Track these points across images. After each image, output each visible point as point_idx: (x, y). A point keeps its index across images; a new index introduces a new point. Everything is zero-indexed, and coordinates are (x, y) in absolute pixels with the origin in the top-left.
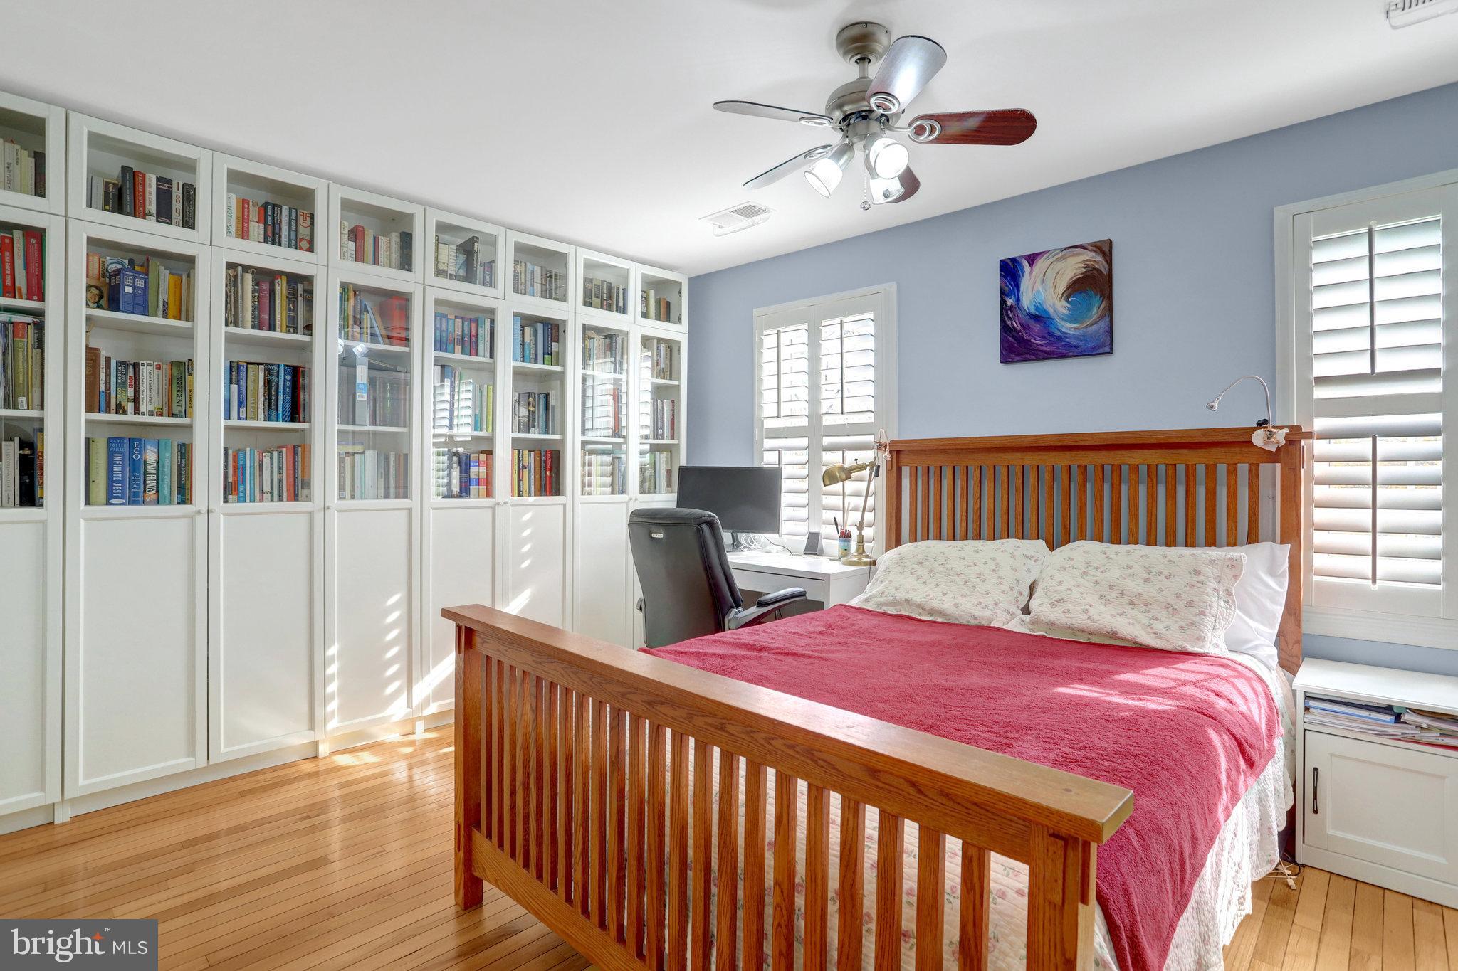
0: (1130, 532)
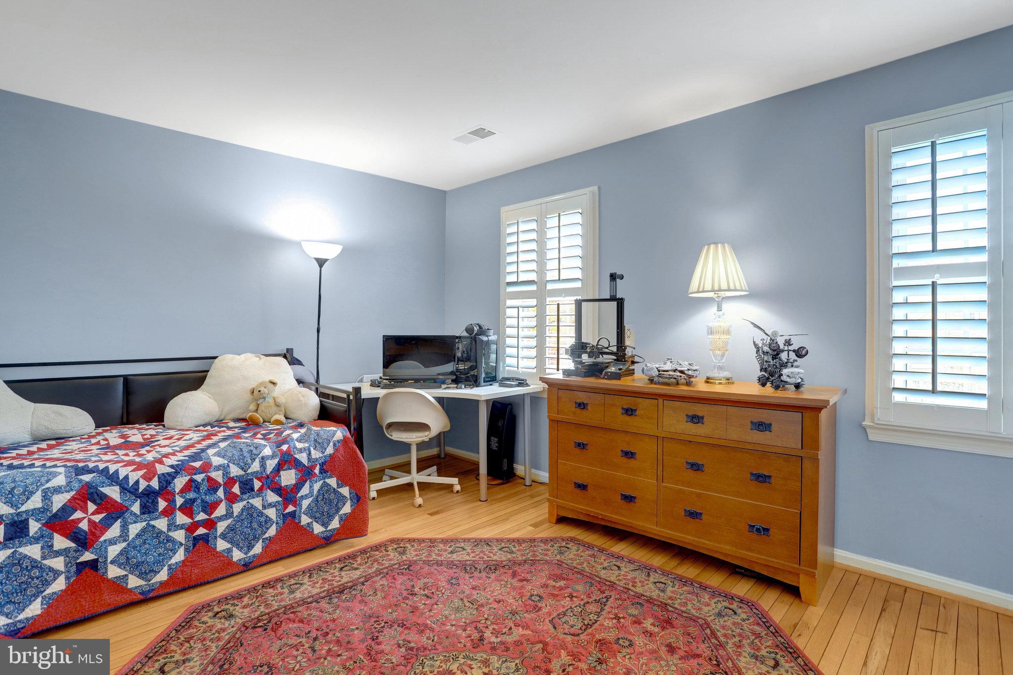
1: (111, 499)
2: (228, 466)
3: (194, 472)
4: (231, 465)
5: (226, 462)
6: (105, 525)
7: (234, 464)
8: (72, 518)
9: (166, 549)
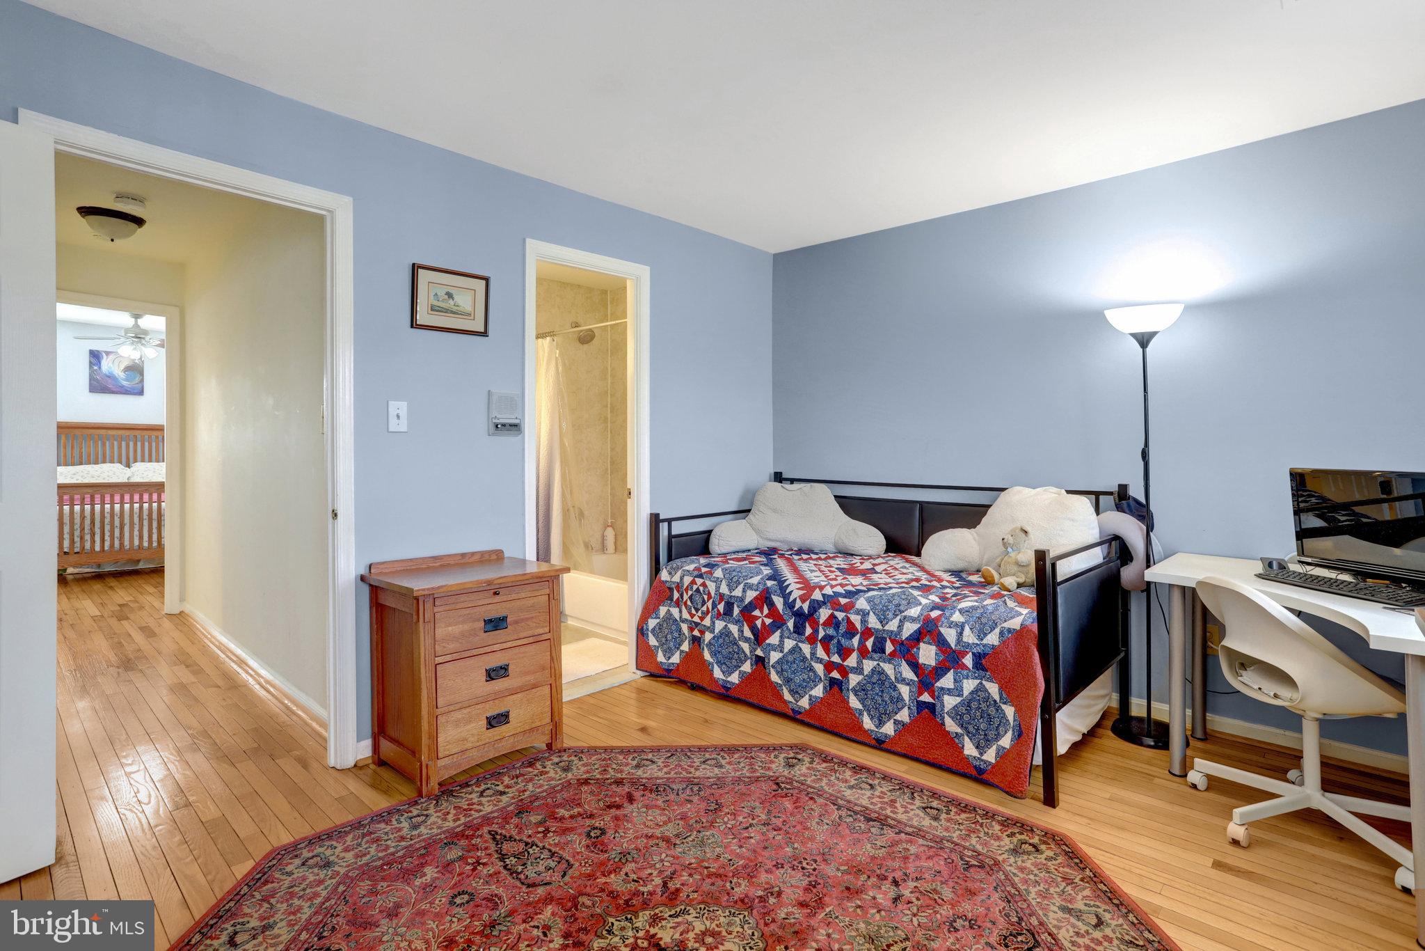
0: (156, 459)
1: (777, 608)
2: (868, 614)
3: (837, 607)
4: (871, 613)
5: (869, 608)
6: (753, 629)
7: (874, 613)
8: (765, 607)
9: (809, 678)
